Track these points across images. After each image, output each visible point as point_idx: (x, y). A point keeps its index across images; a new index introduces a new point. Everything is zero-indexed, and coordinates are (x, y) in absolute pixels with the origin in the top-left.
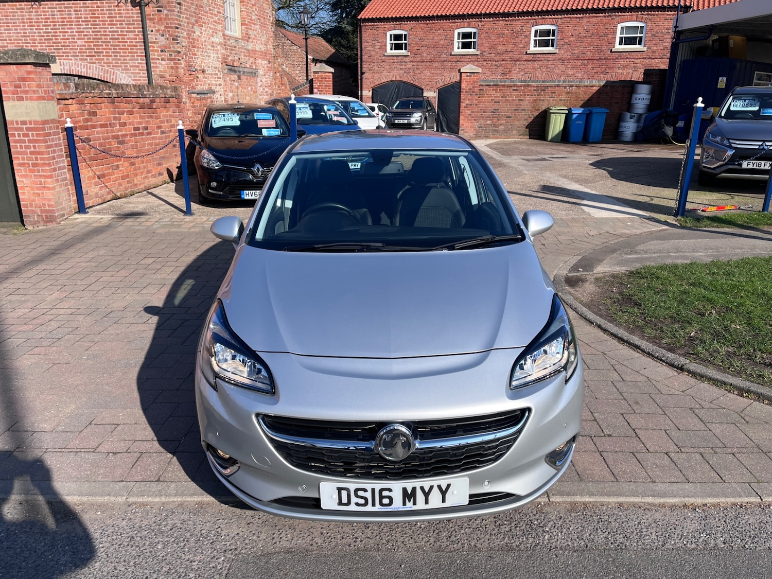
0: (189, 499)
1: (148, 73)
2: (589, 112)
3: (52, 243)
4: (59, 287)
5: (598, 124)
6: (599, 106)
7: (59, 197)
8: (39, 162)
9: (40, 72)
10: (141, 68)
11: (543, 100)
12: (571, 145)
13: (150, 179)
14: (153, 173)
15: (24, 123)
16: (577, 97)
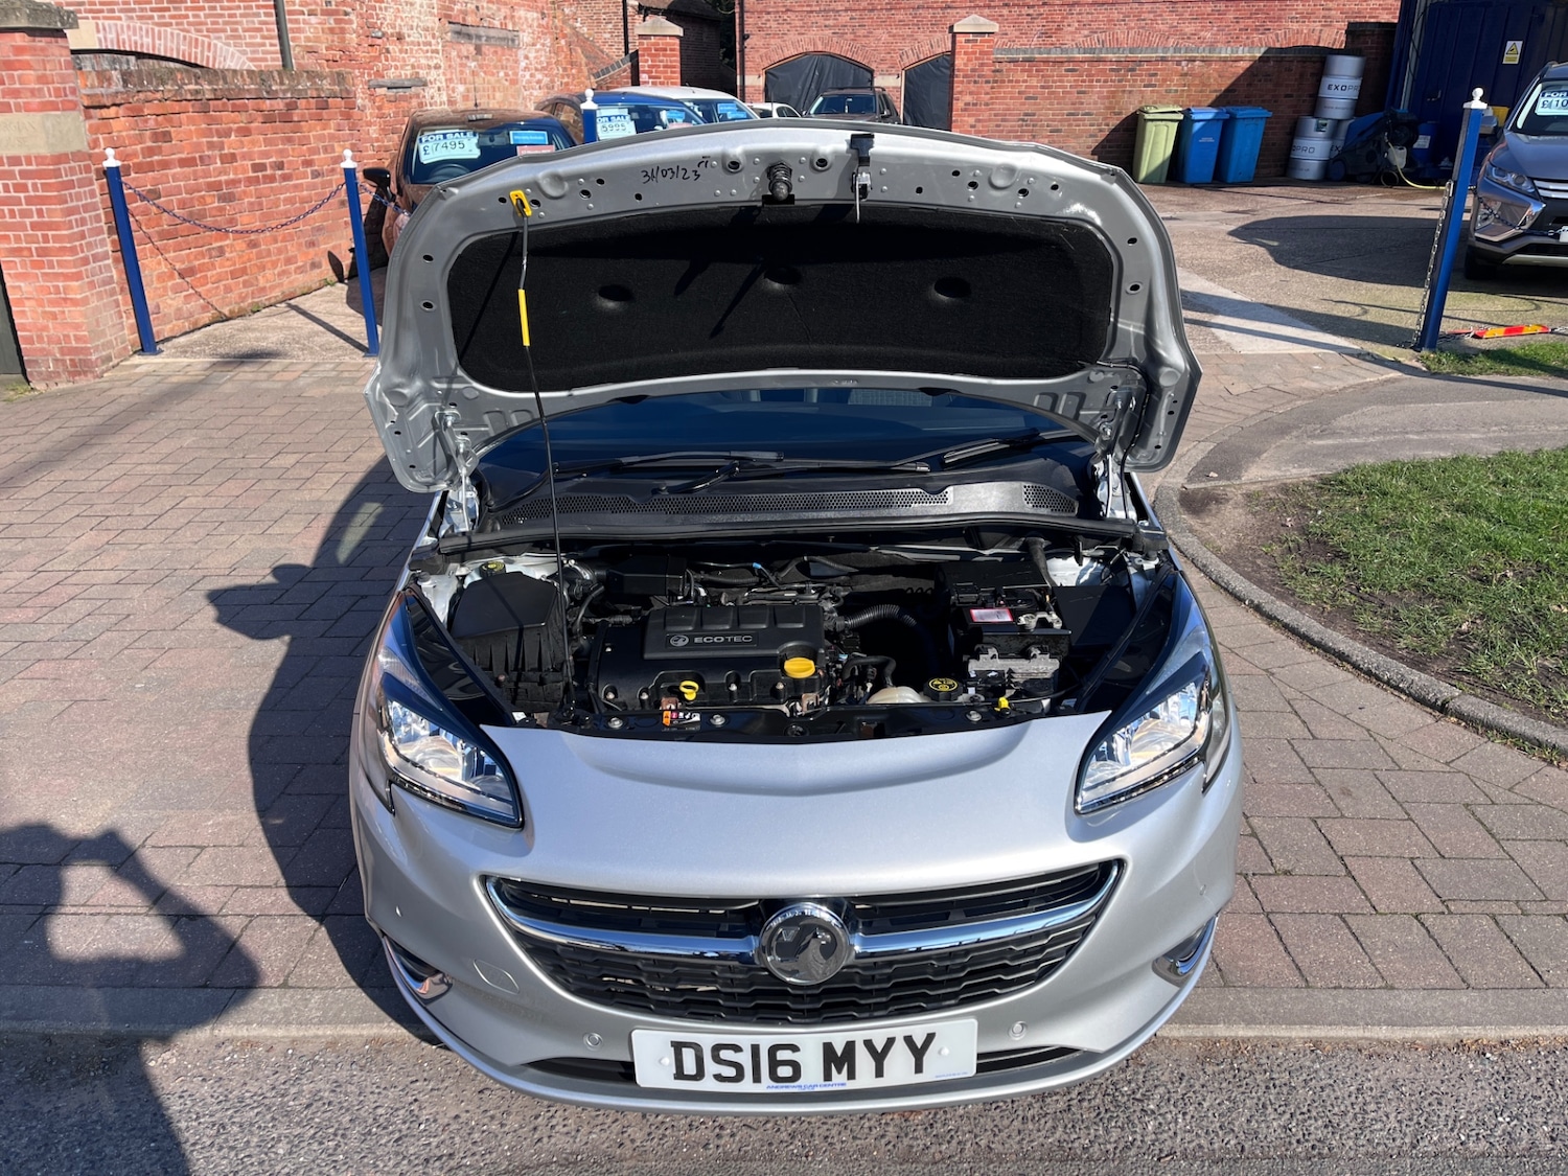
0: (349, 1031)
1: (281, 44)
2: (1227, 117)
3: (83, 422)
4: (95, 522)
5: (1247, 143)
6: (1249, 102)
7: (97, 321)
8: (51, 245)
9: (43, 49)
10: (266, 33)
11: (1130, 92)
12: (1189, 191)
13: (293, 277)
14: (300, 264)
15: (14, 161)
16: (1204, 85)
